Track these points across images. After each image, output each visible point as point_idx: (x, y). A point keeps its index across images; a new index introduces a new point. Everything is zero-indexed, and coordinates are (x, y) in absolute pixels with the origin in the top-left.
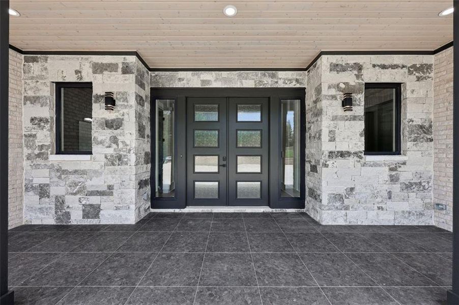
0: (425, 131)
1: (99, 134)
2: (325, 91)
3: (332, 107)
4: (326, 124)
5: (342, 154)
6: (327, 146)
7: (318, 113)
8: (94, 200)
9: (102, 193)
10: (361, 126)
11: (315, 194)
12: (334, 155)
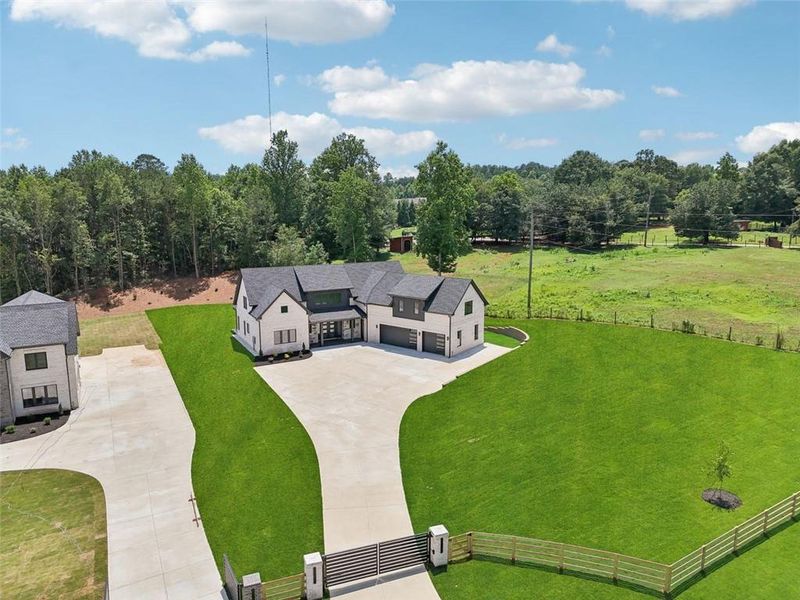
0: (358, 325)
1: (313, 330)
3: (345, 322)
4: (344, 325)
9: (312, 341)
10: (349, 325)
11: (343, 335)
12: (345, 329)
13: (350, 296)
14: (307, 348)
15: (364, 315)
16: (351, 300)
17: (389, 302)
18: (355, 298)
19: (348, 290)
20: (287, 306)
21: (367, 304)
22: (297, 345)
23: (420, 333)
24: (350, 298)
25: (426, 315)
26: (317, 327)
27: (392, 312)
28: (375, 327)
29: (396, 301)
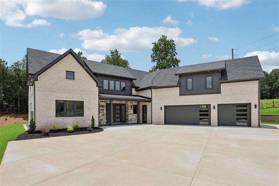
2: (129, 106)
3: (130, 108)
4: (129, 110)
5: (131, 114)
6: (129, 113)
7: (128, 108)
9: (101, 120)
10: (133, 110)
11: (128, 120)
12: (130, 114)
13: (133, 86)
14: (96, 125)
15: (150, 100)
17: (175, 84)
18: (137, 89)
19: (131, 80)
20: (74, 72)
21: (151, 88)
22: (85, 121)
23: (214, 106)
24: (133, 89)
25: (223, 86)
26: (105, 108)
27: (179, 92)
28: (160, 109)
29: (183, 80)
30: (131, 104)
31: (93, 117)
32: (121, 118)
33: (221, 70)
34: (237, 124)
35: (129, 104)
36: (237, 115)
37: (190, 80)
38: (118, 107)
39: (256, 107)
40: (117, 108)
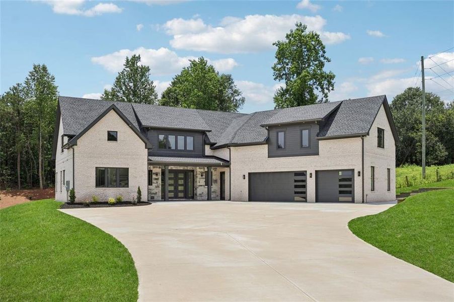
0: (216, 181)
1: (154, 181)
2: (198, 173)
3: (199, 176)
4: (198, 179)
5: (201, 186)
6: (198, 184)
7: (197, 177)
8: (153, 195)
10: (204, 180)
11: (196, 195)
12: (199, 186)
13: (206, 142)
14: (144, 197)
15: (227, 163)
16: (207, 148)
18: (213, 146)
19: (203, 133)
20: (117, 132)
21: (230, 146)
22: (129, 193)
23: (311, 174)
24: (206, 146)
25: (322, 144)
26: (160, 177)
27: (267, 152)
28: (242, 178)
29: (273, 134)
30: (202, 170)
31: (139, 188)
32: (185, 191)
33: (317, 121)
34: (341, 199)
35: (199, 170)
36: (341, 186)
37: (281, 135)
38: (181, 176)
39: (359, 175)
40: (179, 177)
